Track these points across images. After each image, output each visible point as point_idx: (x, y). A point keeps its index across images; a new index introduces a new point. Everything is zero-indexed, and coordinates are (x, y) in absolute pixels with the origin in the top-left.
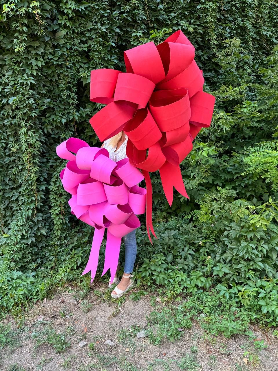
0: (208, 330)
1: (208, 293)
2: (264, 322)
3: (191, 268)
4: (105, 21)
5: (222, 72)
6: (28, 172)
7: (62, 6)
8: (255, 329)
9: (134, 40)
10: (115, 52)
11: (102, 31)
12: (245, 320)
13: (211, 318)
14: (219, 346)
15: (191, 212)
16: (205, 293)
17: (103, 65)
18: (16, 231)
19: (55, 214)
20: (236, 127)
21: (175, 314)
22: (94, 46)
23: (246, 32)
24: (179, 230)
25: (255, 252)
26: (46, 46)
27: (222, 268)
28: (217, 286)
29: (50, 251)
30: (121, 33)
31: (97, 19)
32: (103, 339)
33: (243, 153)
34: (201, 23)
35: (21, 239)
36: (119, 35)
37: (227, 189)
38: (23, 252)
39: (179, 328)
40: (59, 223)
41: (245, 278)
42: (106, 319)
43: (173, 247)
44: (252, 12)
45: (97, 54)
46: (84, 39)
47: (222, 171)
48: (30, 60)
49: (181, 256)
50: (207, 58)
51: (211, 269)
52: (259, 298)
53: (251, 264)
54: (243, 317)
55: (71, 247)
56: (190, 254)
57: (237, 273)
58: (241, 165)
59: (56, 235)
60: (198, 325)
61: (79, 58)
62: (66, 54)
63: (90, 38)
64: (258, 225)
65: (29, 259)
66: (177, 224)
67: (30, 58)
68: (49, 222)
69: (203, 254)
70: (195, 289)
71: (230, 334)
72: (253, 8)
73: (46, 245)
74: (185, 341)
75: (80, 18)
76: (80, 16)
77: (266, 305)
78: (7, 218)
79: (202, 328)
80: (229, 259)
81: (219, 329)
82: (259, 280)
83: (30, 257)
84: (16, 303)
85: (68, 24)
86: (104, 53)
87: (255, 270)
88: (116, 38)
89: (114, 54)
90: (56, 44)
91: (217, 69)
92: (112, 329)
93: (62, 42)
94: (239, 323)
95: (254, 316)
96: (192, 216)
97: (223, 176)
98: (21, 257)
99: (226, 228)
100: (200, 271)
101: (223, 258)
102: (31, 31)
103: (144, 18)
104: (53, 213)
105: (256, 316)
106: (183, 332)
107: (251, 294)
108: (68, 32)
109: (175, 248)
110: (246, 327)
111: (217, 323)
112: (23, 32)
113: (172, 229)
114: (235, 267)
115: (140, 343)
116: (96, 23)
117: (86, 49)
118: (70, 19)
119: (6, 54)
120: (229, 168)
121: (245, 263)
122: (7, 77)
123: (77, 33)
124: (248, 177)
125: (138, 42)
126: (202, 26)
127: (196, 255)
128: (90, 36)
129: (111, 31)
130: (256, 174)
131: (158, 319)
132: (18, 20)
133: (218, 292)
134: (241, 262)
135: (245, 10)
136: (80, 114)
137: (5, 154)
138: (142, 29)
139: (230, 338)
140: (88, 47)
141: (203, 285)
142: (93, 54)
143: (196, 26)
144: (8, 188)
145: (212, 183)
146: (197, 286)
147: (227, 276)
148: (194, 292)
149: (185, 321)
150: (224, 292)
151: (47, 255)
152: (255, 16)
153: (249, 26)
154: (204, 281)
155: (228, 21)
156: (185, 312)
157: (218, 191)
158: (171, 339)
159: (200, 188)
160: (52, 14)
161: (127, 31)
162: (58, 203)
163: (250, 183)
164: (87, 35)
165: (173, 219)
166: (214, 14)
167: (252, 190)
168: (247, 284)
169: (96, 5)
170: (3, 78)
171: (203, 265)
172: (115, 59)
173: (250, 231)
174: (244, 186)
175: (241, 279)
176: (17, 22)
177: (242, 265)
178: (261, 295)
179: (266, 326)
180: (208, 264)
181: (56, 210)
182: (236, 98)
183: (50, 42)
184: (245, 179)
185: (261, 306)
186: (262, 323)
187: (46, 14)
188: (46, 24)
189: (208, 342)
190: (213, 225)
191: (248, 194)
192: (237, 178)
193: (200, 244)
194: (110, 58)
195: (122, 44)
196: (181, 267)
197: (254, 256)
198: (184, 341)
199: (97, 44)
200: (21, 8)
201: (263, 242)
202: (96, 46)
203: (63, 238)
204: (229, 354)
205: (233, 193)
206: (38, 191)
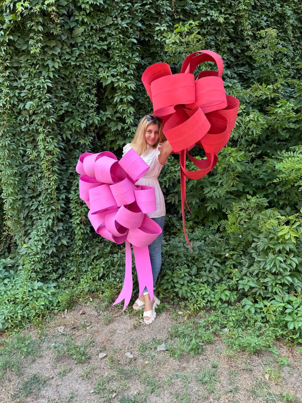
0: (231, 345)
1: (232, 307)
2: (290, 339)
3: (216, 281)
4: (126, 16)
5: (256, 66)
6: (47, 180)
7: (79, 1)
8: (280, 346)
9: (157, 35)
10: (137, 48)
11: (122, 27)
12: (270, 336)
13: (235, 333)
14: (241, 362)
15: (218, 223)
16: (230, 307)
17: (123, 64)
18: (36, 241)
19: (76, 223)
20: (270, 128)
21: (197, 328)
22: (114, 44)
23: (285, 19)
24: (205, 241)
25: (284, 265)
26: (63, 45)
27: (249, 281)
28: (243, 301)
29: (72, 261)
30: (144, 27)
31: (117, 14)
32: (122, 351)
33: (277, 158)
34: (233, 12)
35: (41, 249)
36: (141, 30)
37: (257, 198)
38: (44, 262)
39: (200, 342)
40: (80, 233)
41: (272, 292)
42: (127, 331)
43: (198, 259)
45: (117, 52)
46: (103, 36)
47: (254, 177)
48: (47, 61)
49: (205, 268)
50: (239, 51)
51: (236, 282)
52: (286, 313)
53: (278, 278)
54: (268, 332)
55: (92, 257)
56: (216, 267)
57: (264, 288)
58: (274, 171)
59: (78, 245)
60: (221, 340)
61: (98, 57)
62: (84, 53)
63: (110, 35)
64: (287, 237)
65: (50, 269)
66: (203, 235)
67: (46, 59)
68: (69, 232)
69: (229, 266)
70: (219, 303)
71: (252, 349)
73: (67, 255)
74: (206, 355)
75: (99, 13)
76: (99, 11)
77: (293, 321)
78: (28, 228)
79: (224, 343)
80: (256, 272)
81: (241, 345)
82: (287, 295)
83: (51, 267)
84: (37, 314)
85: (86, 20)
86: (125, 51)
87: (283, 285)
88: (138, 33)
89: (136, 51)
90: (73, 42)
91: (252, 63)
92: (133, 341)
93: (80, 40)
94: (263, 338)
95: (280, 332)
96: (219, 227)
97: (255, 183)
98: (41, 268)
99: (254, 239)
100: (225, 284)
101: (250, 271)
102: (46, 30)
103: (169, 9)
104: (74, 223)
105: (282, 332)
106: (204, 347)
107: (278, 310)
108: (86, 29)
109: (200, 259)
110: (270, 343)
111: (240, 338)
112: (39, 32)
113: (198, 239)
114: (262, 280)
115: (160, 357)
116: (116, 17)
117: (105, 47)
118: (88, 15)
119: (22, 55)
120: (261, 175)
121: (273, 277)
122: (23, 80)
123: (96, 30)
124: (282, 184)
125: (162, 37)
126: (234, 15)
127: (222, 267)
128: (110, 32)
129: (132, 25)
130: (291, 181)
131: (179, 333)
132: (33, 18)
133: (243, 307)
134: (268, 276)
136: (100, 118)
137: (23, 161)
138: (166, 22)
139: (253, 353)
140: (107, 45)
141: (227, 299)
142: (113, 52)
143: (228, 16)
144: (27, 196)
145: (242, 190)
146: (221, 299)
147: (254, 291)
148: (218, 306)
149: (206, 335)
150: (250, 306)
151: (69, 265)
153: (289, 13)
154: (229, 295)
155: (264, 7)
156: (208, 326)
157: (248, 200)
158: (191, 353)
159: (228, 196)
160: (68, 10)
161: (151, 24)
162: (79, 212)
163: (283, 191)
165: (199, 229)
166: (247, 1)
167: (285, 199)
168: (274, 299)
170: (19, 81)
171: (228, 278)
172: (137, 57)
173: (279, 243)
174: (276, 194)
175: (268, 293)
176: (32, 21)
177: (269, 280)
178: (287, 311)
179: (292, 342)
180: (234, 278)
181: (77, 219)
182: (269, 96)
183: (67, 41)
184: (278, 187)
185: (287, 322)
186: (288, 339)
187: (62, 10)
188: (62, 21)
189: (230, 357)
190: (241, 236)
191: (281, 203)
192: (270, 185)
193: (226, 256)
194: (131, 56)
195: (144, 40)
196: (205, 280)
197: (281, 270)
198: (204, 356)
199: (117, 41)
200: (35, 5)
201: (293, 255)
202: (116, 43)
203: (84, 248)
204: (251, 370)
205: (265, 202)
206: (59, 200)
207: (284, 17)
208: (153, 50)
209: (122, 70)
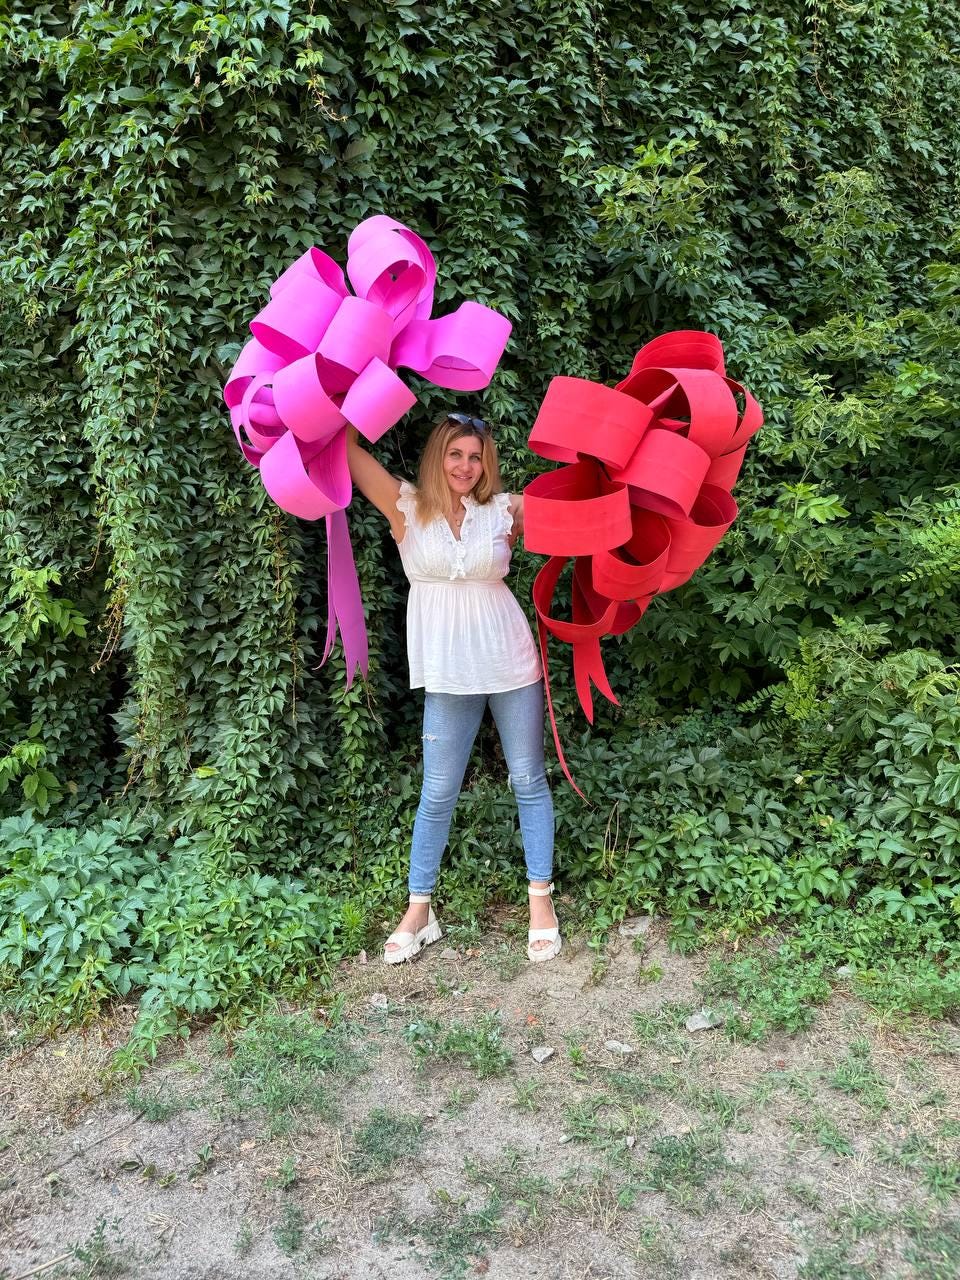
1: (848, 913)
3: (780, 848)
4: (492, 111)
5: (797, 268)
6: (268, 576)
7: (369, 62)
9: (567, 169)
11: (485, 143)
16: (841, 910)
17: (485, 245)
18: (240, 755)
19: (348, 704)
23: (864, 143)
26: (320, 185)
27: (882, 841)
28: (870, 894)
29: (334, 817)
31: (467, 104)
32: (593, 1040)
33: (900, 518)
34: (748, 118)
35: (259, 781)
36: (525, 154)
37: (857, 622)
38: (264, 818)
40: (359, 733)
41: (953, 864)
42: (578, 991)
43: (720, 794)
44: (882, 80)
45: (469, 211)
46: (430, 165)
48: (277, 227)
49: (748, 816)
50: (759, 224)
55: (397, 803)
56: (773, 811)
57: (927, 854)
59: (352, 767)
62: (380, 209)
63: (449, 163)
65: (282, 841)
67: (274, 220)
68: (329, 732)
69: (812, 807)
70: (814, 902)
71: (943, 1005)
72: (883, 69)
73: (319, 799)
74: (824, 1030)
75: (418, 99)
78: (190, 722)
80: (902, 815)
83: (283, 834)
84: (288, 964)
85: (385, 117)
86: (492, 211)
88: (519, 161)
89: (516, 211)
90: (350, 178)
91: (783, 259)
96: (765, 704)
97: (838, 586)
98: (260, 835)
99: (880, 731)
100: (813, 854)
101: (880, 816)
103: (594, 99)
104: (342, 703)
108: (384, 143)
109: (727, 795)
112: (269, 142)
114: (920, 836)
116: (465, 114)
117: (437, 197)
118: (391, 103)
119: (201, 207)
121: (956, 824)
122: (204, 279)
123: (411, 147)
124: (915, 587)
125: (581, 177)
126: (753, 126)
127: (793, 812)
128: (449, 154)
129: (505, 138)
132: (253, 104)
133: (880, 908)
134: (942, 822)
135: (861, 76)
137: (194, 518)
138: (584, 135)
140: (442, 190)
141: (833, 890)
143: (734, 127)
144: (202, 625)
146: (816, 893)
147: (900, 864)
148: (809, 912)
149: (809, 981)
150: (899, 905)
151: (328, 828)
152: (890, 95)
153: (876, 127)
154: (836, 880)
155: (813, 107)
157: (835, 629)
159: (777, 620)
161: (548, 139)
163: (922, 605)
164: (440, 153)
165: (690, 717)
166: (787, 90)
167: (925, 626)
169: (468, 59)
170: (192, 281)
171: (818, 838)
172: (520, 227)
174: (903, 614)
175: (941, 867)
176: (251, 111)
177: (945, 831)
181: (351, 691)
182: (876, 352)
183: (332, 173)
184: (907, 594)
189: (890, 1030)
190: (830, 728)
191: (914, 638)
192: (884, 589)
193: (796, 782)
194: (507, 224)
195: (532, 182)
198: (821, 1032)
199: (469, 181)
200: (263, 68)
202: (468, 188)
203: (370, 777)
204: (951, 1055)
205: (878, 634)
206: (298, 633)
207: (861, 137)
208: (548, 210)
209: (485, 264)
